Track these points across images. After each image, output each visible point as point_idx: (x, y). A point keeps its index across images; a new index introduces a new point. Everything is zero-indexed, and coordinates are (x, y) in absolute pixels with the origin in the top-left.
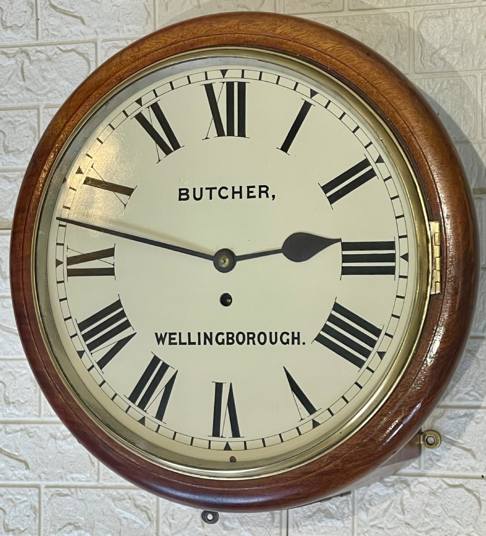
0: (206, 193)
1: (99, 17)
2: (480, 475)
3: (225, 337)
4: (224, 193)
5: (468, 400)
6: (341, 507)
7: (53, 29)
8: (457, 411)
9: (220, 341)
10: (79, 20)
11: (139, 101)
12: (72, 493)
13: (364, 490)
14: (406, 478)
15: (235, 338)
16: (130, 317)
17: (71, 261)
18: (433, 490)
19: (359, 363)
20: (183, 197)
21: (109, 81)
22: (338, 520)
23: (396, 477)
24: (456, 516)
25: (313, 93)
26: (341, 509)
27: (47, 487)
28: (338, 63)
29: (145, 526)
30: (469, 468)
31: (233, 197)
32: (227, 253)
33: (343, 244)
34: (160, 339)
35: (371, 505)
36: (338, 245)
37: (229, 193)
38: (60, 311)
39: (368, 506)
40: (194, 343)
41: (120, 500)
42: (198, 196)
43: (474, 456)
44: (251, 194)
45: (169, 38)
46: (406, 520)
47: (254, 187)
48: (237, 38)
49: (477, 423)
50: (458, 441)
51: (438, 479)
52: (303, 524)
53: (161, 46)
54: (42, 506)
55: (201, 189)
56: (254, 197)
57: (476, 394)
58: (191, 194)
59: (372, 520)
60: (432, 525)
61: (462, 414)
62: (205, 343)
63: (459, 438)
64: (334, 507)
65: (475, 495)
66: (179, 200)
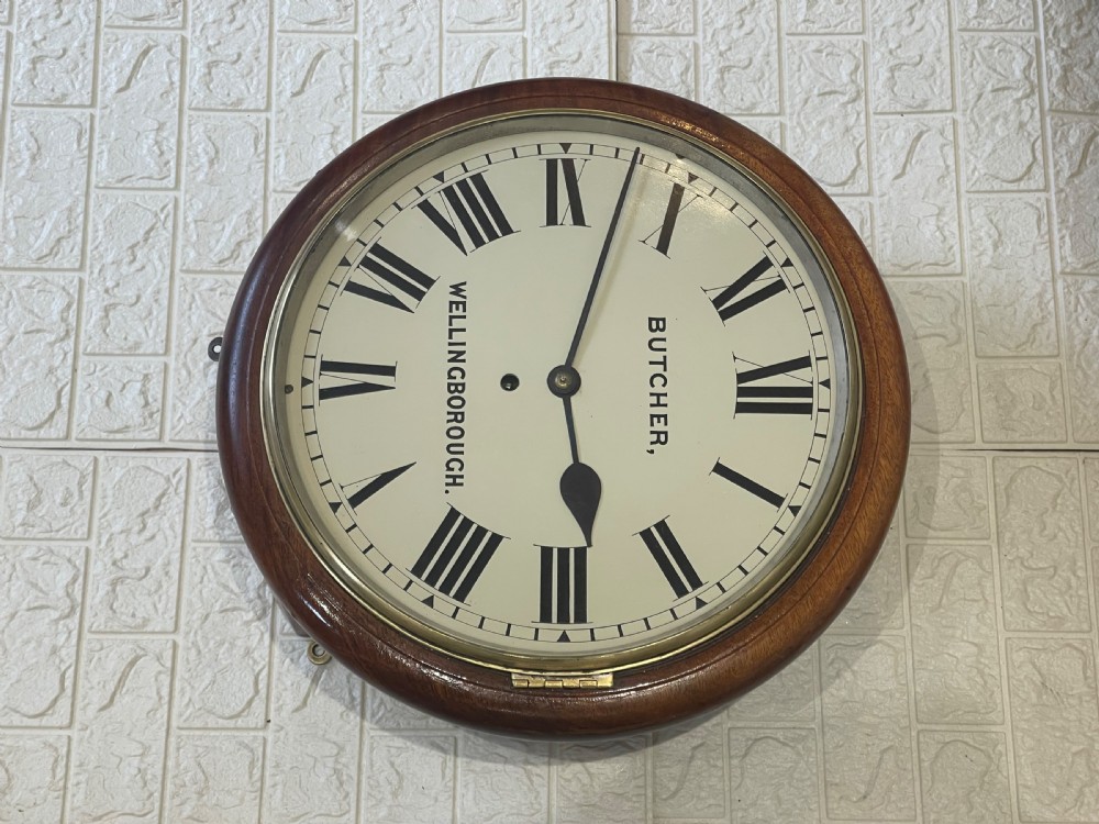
0: (659, 356)
1: (903, 199)
2: (271, 717)
3: (459, 380)
4: (658, 381)
5: (373, 703)
6: (233, 525)
7: (888, 135)
8: (358, 686)
9: (453, 373)
10: (899, 172)
11: (788, 263)
12: (258, 156)
14: (270, 616)
15: (456, 394)
16: (490, 246)
17: (568, 164)
18: (252, 653)
19: (418, 570)
20: (654, 323)
21: (817, 221)
22: (215, 521)
23: (271, 601)
24: (216, 685)
25: (795, 510)
26: (230, 525)
27: (268, 121)
28: (837, 545)
29: (212, 256)
30: (281, 702)
31: (652, 394)
32: (575, 384)
33: (584, 549)
34: (457, 289)
35: (234, 566)
36: (583, 543)
37: (658, 389)
38: (500, 148)
39: (232, 563)
40: (450, 337)
41: (248, 220)
42: (655, 345)
43: (297, 710)
44: (655, 419)
45: (875, 307)
46: (212, 616)
47: (666, 424)
48: (874, 403)
49: (342, 715)
50: (318, 688)
51: (267, 659)
52: (210, 473)
53: (865, 295)
54: (242, 114)
55: (665, 350)
56: (652, 425)
57: (380, 714)
58: (658, 334)
59: (213, 567)
60: (204, 651)
61: (354, 695)
62: (450, 352)
63: (322, 690)
65: (243, 710)
66: (650, 318)
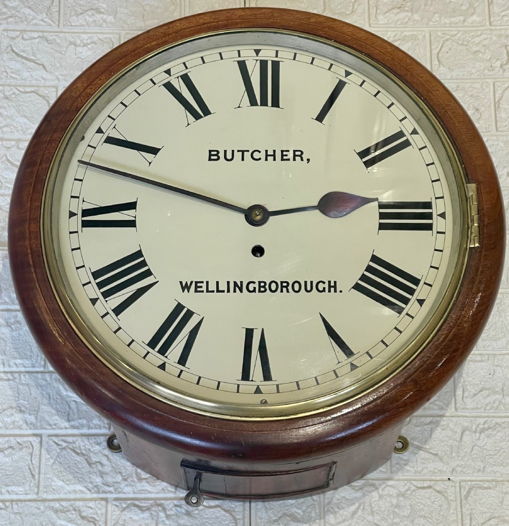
0: (238, 155)
1: (62, 66)
2: (447, 477)
3: (257, 285)
4: (256, 155)
5: (434, 409)
6: (307, 511)
8: (423, 419)
9: (251, 289)
10: (41, 67)
11: (168, 72)
13: (331, 494)
14: (374, 481)
15: (267, 287)
16: (151, 265)
17: (86, 213)
18: (401, 492)
19: (399, 310)
20: (212, 157)
21: (136, 52)
22: (306, 523)
23: (363, 481)
24: (426, 515)
25: (348, 74)
26: (307, 512)
30: (436, 471)
31: (266, 160)
32: (259, 208)
33: (380, 203)
34: (185, 287)
35: (339, 508)
36: (376, 204)
37: (263, 155)
38: (70, 260)
40: (223, 291)
42: (229, 157)
43: (441, 459)
46: (375, 521)
47: (288, 151)
49: (443, 430)
50: (424, 446)
51: (406, 482)
55: (233, 151)
56: (288, 160)
58: (221, 155)
61: (428, 422)
62: (235, 291)
64: (299, 511)
65: (443, 496)
66: (209, 160)
